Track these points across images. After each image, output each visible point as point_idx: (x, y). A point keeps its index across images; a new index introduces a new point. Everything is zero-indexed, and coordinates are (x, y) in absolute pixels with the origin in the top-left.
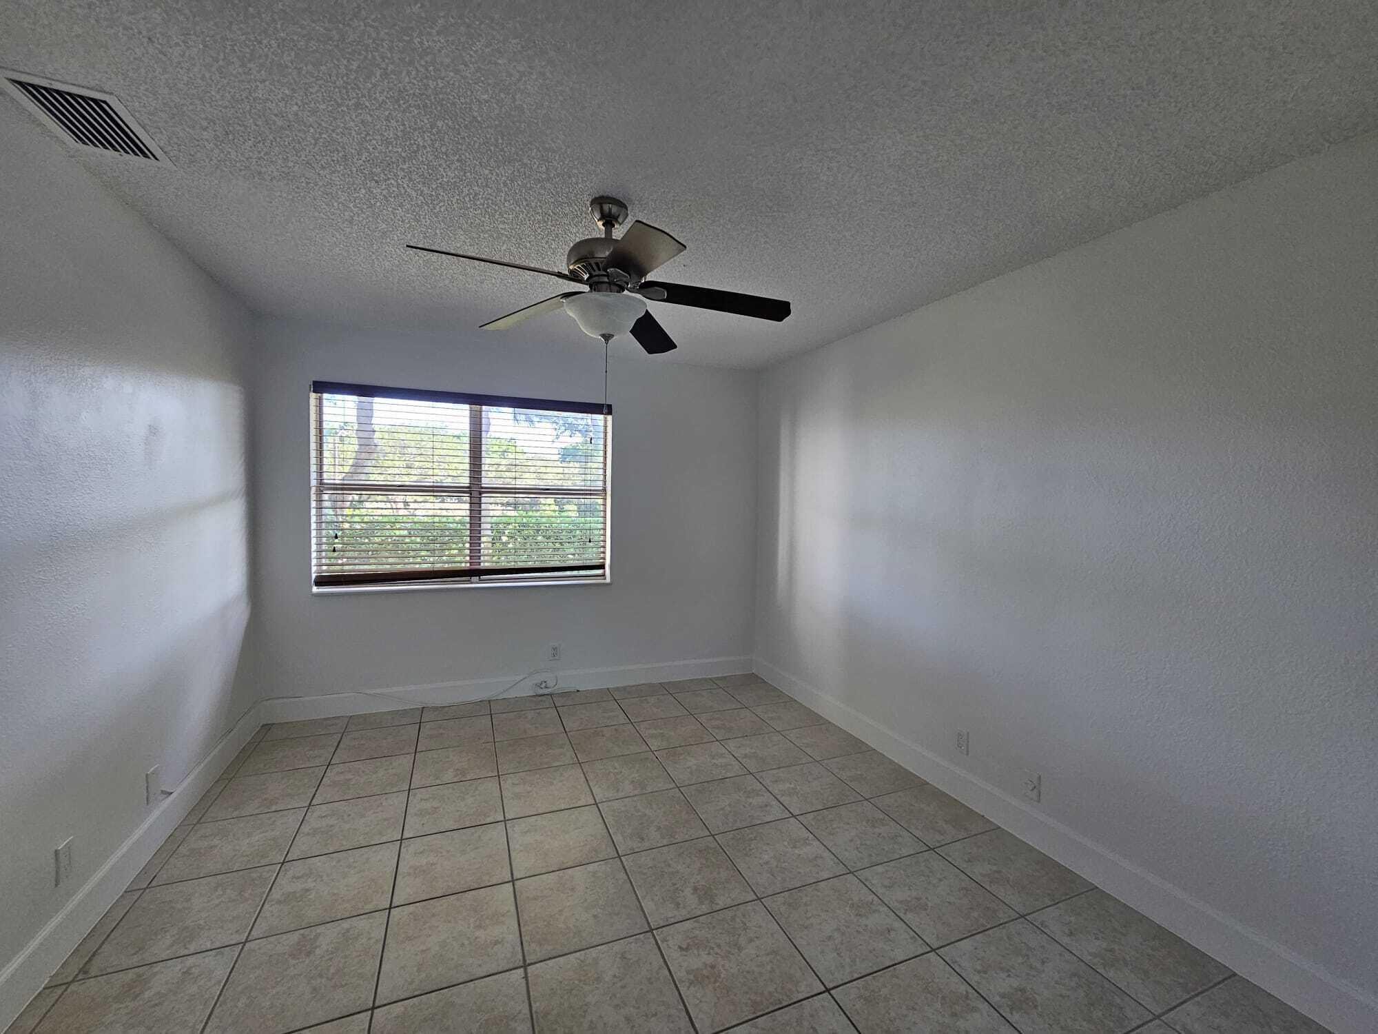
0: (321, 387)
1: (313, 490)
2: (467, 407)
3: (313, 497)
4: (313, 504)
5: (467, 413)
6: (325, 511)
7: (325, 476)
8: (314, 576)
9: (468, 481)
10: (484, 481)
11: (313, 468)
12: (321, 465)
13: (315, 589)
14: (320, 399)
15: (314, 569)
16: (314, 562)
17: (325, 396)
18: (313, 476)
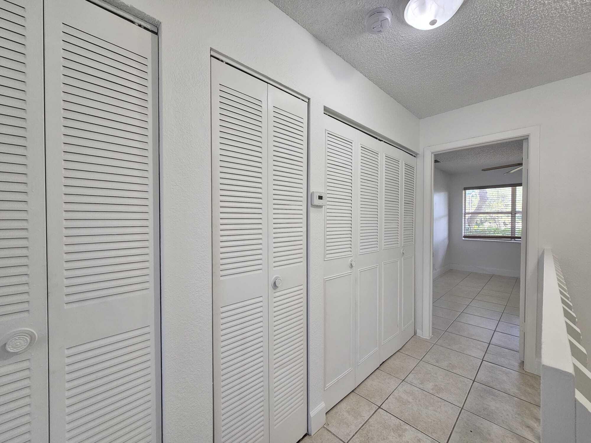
0: (466, 189)
1: (463, 214)
2: (511, 188)
3: (463, 216)
4: (463, 217)
5: (511, 190)
6: (466, 223)
7: (466, 210)
8: (463, 235)
9: (511, 209)
10: (517, 210)
11: (463, 209)
12: (465, 208)
13: (463, 239)
14: (465, 192)
15: (463, 233)
16: (463, 232)
17: (467, 191)
18: (463, 211)
